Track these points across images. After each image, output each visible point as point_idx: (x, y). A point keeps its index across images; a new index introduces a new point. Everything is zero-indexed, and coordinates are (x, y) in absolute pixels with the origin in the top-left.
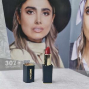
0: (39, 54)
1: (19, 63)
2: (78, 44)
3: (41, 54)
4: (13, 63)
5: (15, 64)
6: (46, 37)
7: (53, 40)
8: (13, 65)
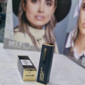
0: (38, 39)
1: (20, 44)
2: (73, 35)
3: (40, 39)
4: (16, 44)
5: (17, 45)
6: (46, 25)
7: (52, 28)
8: (15, 45)
